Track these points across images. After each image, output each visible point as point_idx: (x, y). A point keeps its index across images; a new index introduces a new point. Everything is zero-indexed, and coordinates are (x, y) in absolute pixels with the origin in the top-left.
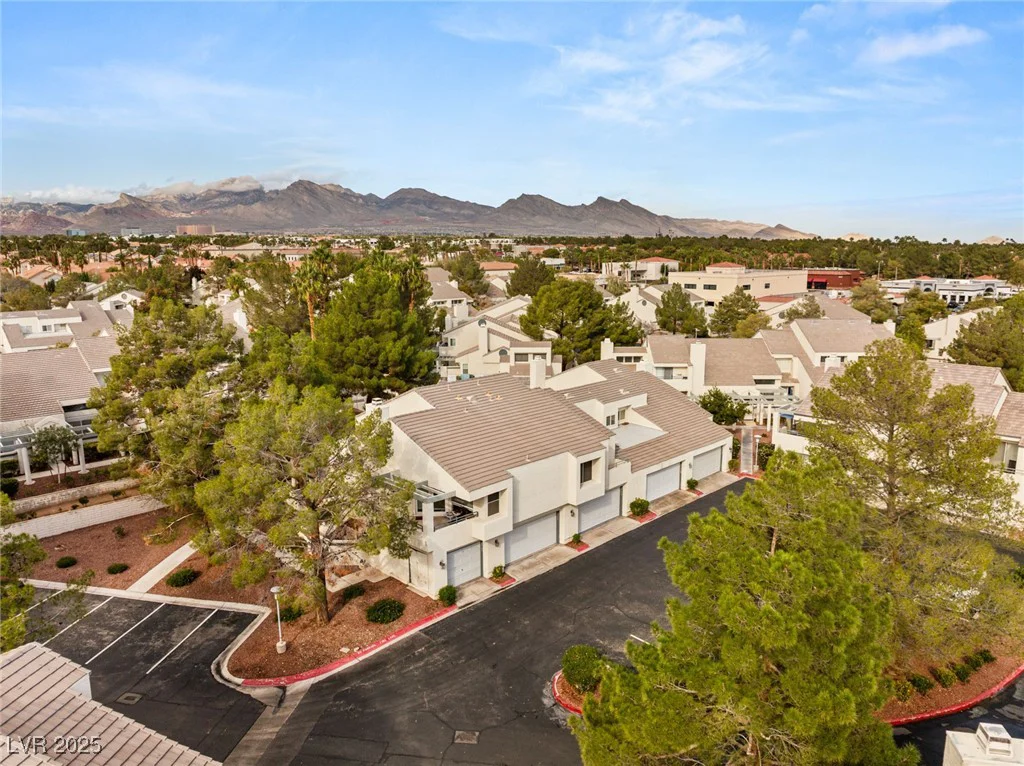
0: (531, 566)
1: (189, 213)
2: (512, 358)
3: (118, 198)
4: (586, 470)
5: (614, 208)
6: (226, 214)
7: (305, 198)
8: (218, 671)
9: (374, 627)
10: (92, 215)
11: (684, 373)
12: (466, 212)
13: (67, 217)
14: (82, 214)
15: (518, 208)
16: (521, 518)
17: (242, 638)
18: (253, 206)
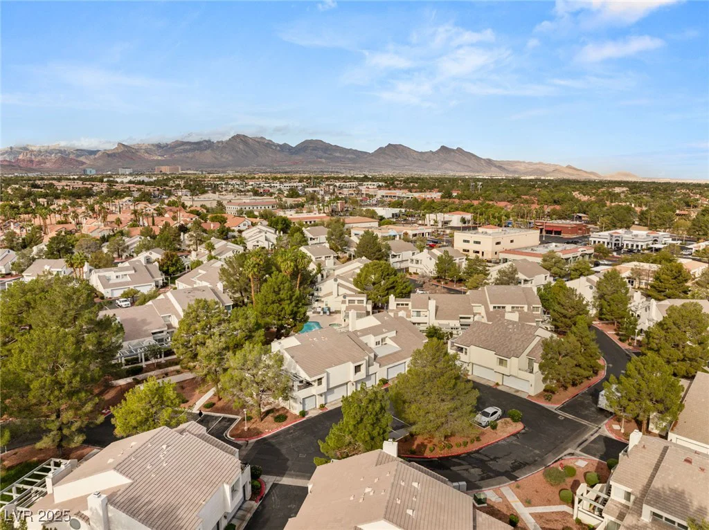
0: (335, 404)
1: (163, 156)
2: (347, 302)
3: (117, 146)
4: (357, 369)
5: (453, 153)
6: (188, 157)
7: (241, 146)
8: (226, 436)
9: (276, 423)
10: (99, 158)
11: (426, 314)
12: (349, 156)
13: (82, 159)
14: (92, 157)
15: (385, 153)
16: (331, 386)
17: (233, 426)
18: (206, 152)
